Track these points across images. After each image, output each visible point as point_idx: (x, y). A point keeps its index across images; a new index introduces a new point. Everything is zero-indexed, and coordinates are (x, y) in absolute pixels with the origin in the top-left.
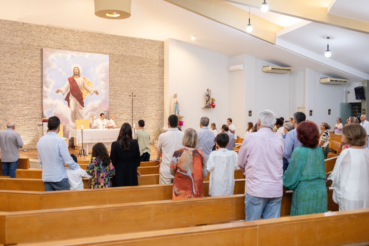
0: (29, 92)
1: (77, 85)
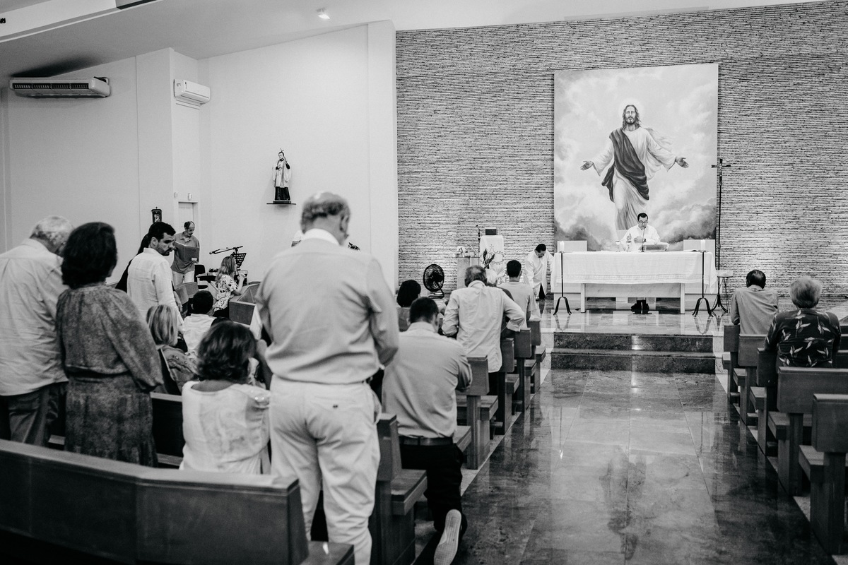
1: (632, 149)
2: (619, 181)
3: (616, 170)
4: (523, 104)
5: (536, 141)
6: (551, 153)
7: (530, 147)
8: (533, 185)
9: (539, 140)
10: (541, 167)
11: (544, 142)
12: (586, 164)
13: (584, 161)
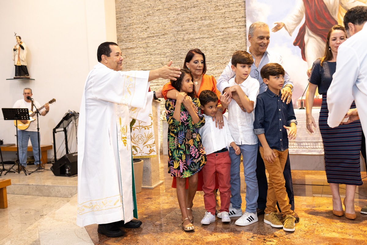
0: (223, 40)
1: (324, 5)
2: (311, 40)
3: (307, 30)
5: (230, 9)
6: (243, 19)
7: (225, 16)
8: (228, 52)
9: (233, 9)
10: (235, 34)
11: (238, 9)
12: (277, 25)
13: (275, 22)
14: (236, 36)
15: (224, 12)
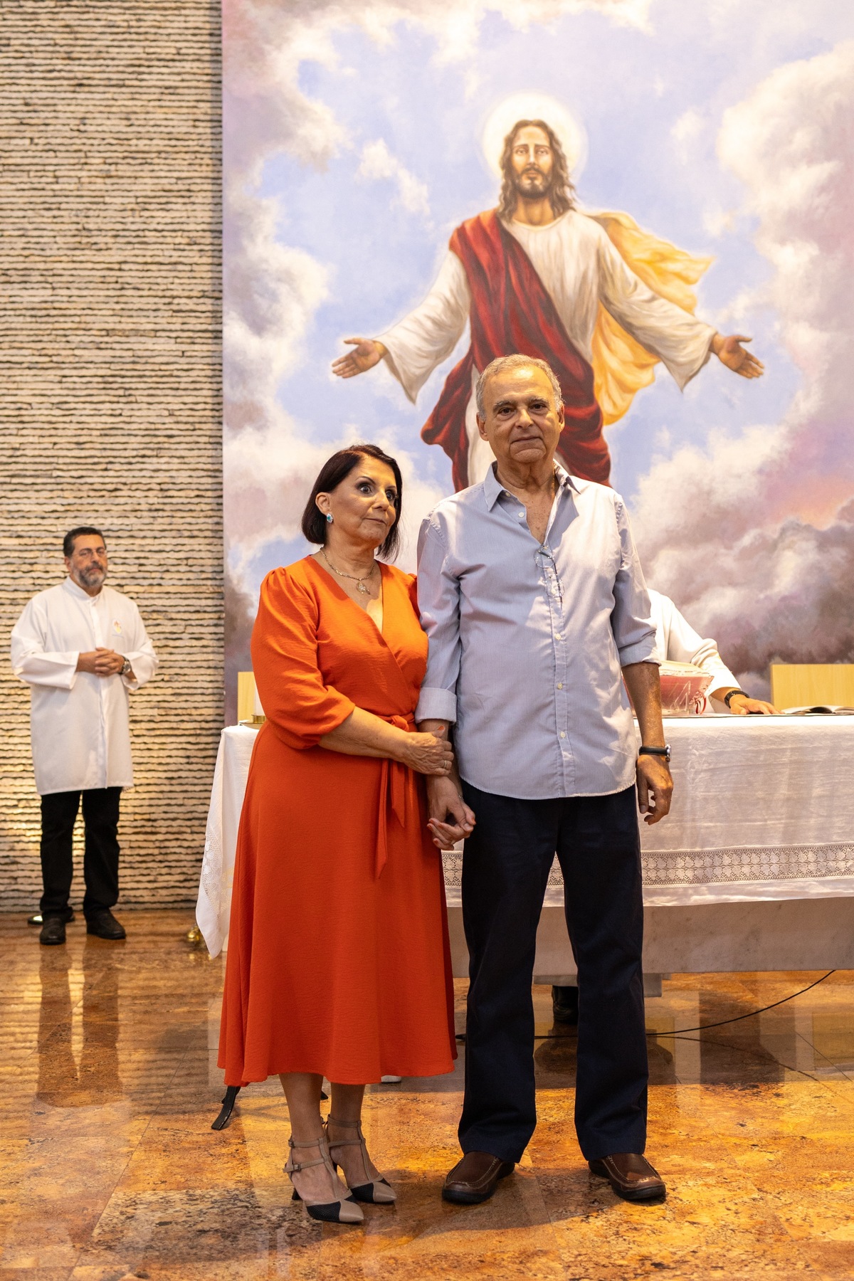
1: (542, 295)
4: (87, 101)
5: (149, 254)
6: (208, 305)
7: (120, 280)
8: (132, 439)
9: (160, 253)
10: (167, 364)
11: (182, 260)
12: (356, 351)
13: (350, 338)
14: (171, 376)
15: (120, 263)
